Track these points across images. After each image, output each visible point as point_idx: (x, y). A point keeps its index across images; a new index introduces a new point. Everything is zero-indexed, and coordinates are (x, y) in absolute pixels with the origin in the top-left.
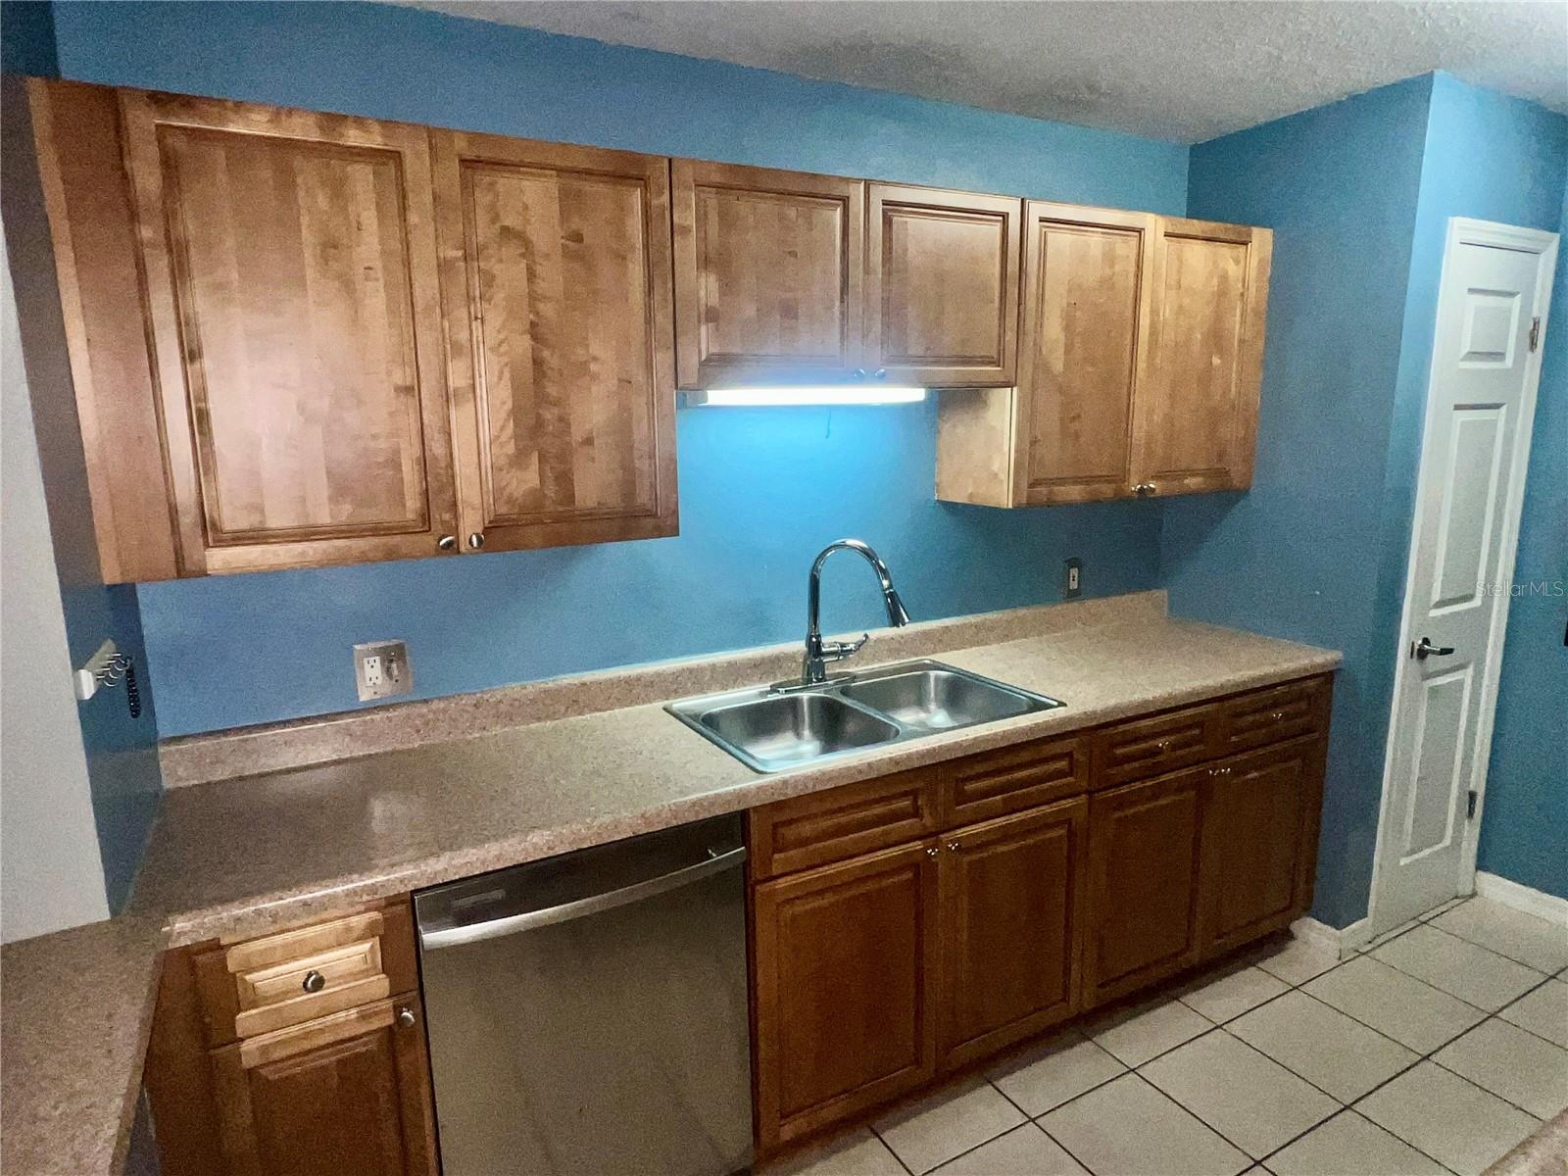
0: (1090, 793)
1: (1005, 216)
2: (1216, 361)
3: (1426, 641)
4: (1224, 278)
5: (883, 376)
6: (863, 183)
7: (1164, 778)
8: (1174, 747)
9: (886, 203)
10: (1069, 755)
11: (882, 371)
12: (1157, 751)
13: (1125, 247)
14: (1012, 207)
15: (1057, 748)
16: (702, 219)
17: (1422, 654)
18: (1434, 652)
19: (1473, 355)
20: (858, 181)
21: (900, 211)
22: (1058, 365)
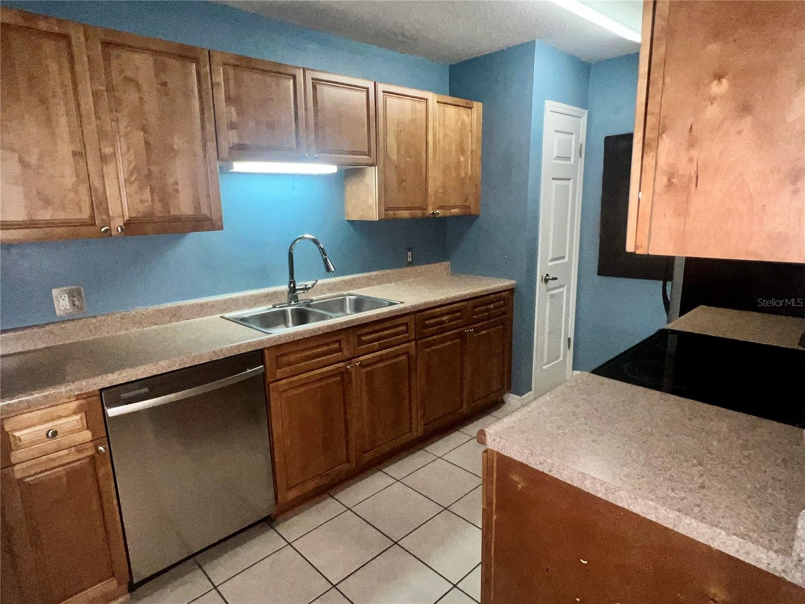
0: (415, 340)
1: (367, 89)
2: (462, 159)
3: (547, 275)
4: (463, 123)
5: (316, 158)
6: (302, 69)
7: (447, 334)
8: (450, 321)
9: (313, 79)
10: (406, 324)
11: (316, 155)
12: (442, 322)
13: (421, 106)
14: (370, 85)
15: (401, 320)
16: (226, 81)
17: (546, 281)
18: (550, 279)
19: (558, 158)
20: (300, 68)
21: (320, 83)
22: (394, 156)
